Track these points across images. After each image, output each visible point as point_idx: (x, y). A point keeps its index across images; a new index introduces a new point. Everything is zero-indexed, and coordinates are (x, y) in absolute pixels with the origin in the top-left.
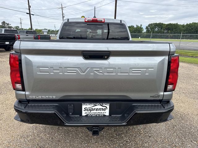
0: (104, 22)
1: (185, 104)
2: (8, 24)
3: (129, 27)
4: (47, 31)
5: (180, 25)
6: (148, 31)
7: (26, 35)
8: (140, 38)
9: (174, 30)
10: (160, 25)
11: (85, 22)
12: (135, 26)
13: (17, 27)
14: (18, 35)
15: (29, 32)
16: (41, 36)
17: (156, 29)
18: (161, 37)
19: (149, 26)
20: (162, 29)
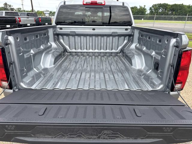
0: (104, 5)
1: (188, 94)
2: (10, 6)
3: (132, 8)
4: (49, 13)
5: (186, 5)
6: (151, 12)
7: (27, 18)
8: (143, 19)
9: (179, 11)
10: (164, 6)
11: (84, 4)
12: (138, 7)
13: (19, 9)
14: (18, 18)
15: (30, 14)
16: (42, 19)
17: (160, 11)
18: (165, 19)
19: (153, 6)
20: (166, 10)
